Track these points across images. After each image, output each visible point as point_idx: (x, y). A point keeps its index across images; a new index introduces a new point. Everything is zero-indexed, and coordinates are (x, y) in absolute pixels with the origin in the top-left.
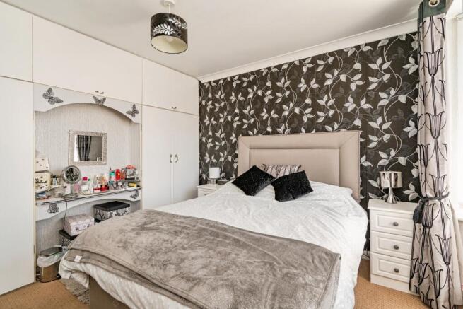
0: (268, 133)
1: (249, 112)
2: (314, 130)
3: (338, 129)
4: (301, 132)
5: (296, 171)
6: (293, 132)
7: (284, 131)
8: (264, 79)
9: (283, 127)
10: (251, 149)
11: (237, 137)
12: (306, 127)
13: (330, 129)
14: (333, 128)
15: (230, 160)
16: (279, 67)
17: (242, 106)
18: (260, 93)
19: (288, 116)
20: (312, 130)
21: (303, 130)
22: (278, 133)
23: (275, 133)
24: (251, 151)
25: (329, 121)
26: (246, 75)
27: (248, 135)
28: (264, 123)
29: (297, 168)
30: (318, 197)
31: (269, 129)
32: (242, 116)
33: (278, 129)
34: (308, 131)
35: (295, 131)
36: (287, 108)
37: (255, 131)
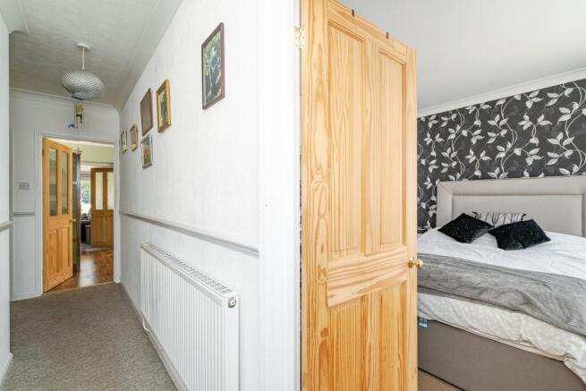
0: (476, 178)
1: (450, 154)
2: (543, 174)
3: (580, 171)
4: (523, 175)
5: (519, 220)
6: (511, 176)
7: (499, 175)
8: (471, 118)
9: (497, 170)
10: (454, 195)
11: (433, 182)
12: (531, 170)
13: (567, 172)
14: (571, 171)
15: (424, 207)
16: (492, 103)
17: (440, 148)
18: (465, 133)
19: (504, 158)
20: (540, 174)
21: (526, 174)
22: (490, 178)
23: (485, 177)
24: (456, 197)
25: (565, 163)
26: (447, 114)
27: (448, 180)
28: (471, 167)
29: (520, 216)
30: (557, 247)
31: (478, 173)
32: (440, 159)
33: (490, 173)
34: (534, 174)
35: (515, 175)
36: (503, 149)
37: (458, 175)
